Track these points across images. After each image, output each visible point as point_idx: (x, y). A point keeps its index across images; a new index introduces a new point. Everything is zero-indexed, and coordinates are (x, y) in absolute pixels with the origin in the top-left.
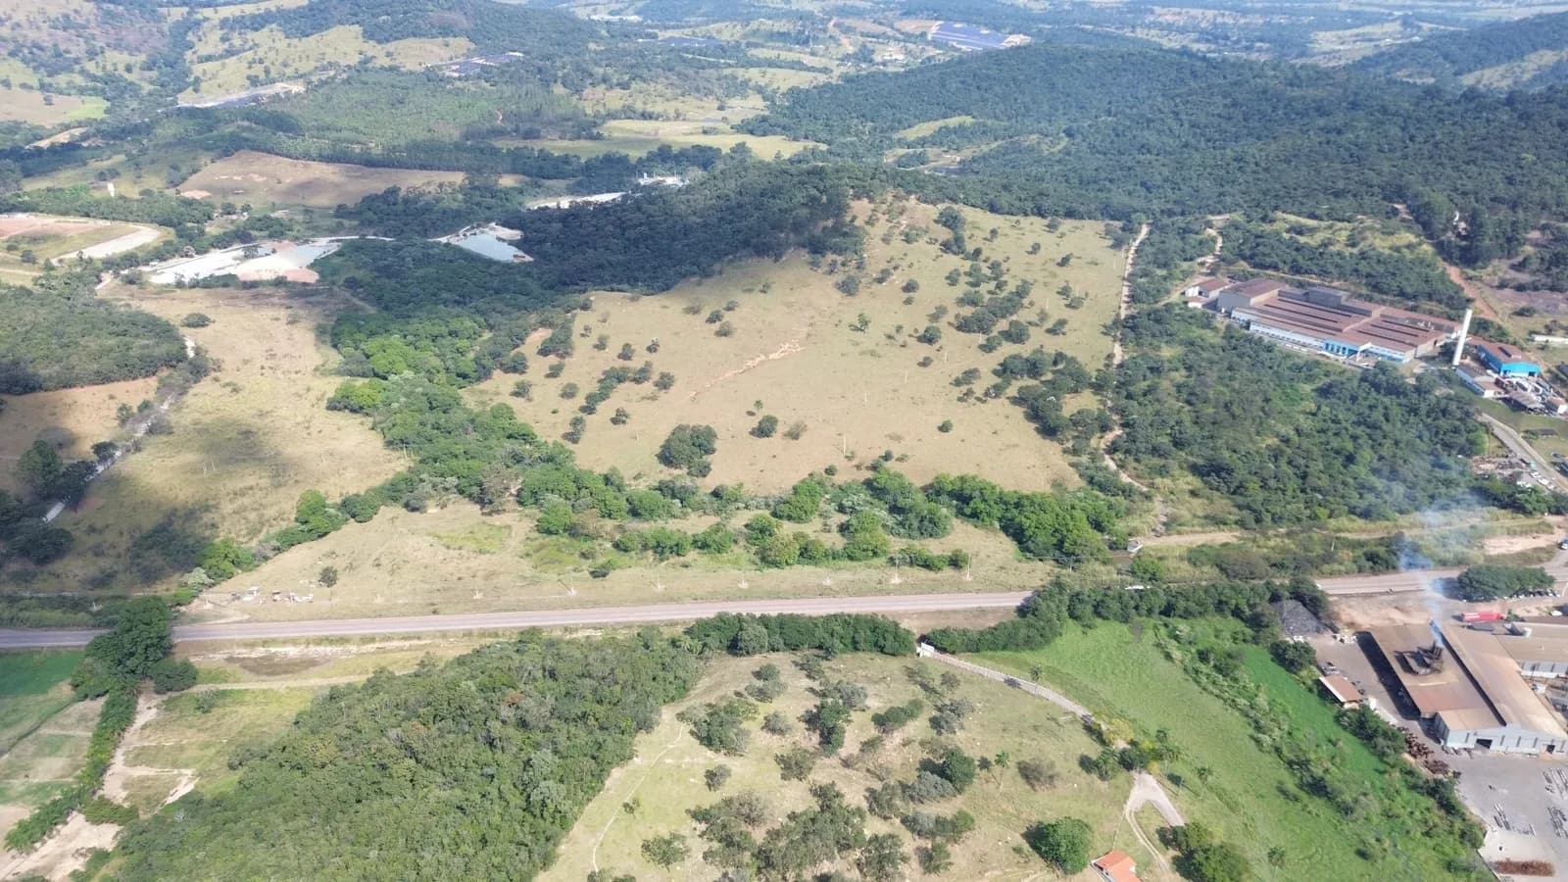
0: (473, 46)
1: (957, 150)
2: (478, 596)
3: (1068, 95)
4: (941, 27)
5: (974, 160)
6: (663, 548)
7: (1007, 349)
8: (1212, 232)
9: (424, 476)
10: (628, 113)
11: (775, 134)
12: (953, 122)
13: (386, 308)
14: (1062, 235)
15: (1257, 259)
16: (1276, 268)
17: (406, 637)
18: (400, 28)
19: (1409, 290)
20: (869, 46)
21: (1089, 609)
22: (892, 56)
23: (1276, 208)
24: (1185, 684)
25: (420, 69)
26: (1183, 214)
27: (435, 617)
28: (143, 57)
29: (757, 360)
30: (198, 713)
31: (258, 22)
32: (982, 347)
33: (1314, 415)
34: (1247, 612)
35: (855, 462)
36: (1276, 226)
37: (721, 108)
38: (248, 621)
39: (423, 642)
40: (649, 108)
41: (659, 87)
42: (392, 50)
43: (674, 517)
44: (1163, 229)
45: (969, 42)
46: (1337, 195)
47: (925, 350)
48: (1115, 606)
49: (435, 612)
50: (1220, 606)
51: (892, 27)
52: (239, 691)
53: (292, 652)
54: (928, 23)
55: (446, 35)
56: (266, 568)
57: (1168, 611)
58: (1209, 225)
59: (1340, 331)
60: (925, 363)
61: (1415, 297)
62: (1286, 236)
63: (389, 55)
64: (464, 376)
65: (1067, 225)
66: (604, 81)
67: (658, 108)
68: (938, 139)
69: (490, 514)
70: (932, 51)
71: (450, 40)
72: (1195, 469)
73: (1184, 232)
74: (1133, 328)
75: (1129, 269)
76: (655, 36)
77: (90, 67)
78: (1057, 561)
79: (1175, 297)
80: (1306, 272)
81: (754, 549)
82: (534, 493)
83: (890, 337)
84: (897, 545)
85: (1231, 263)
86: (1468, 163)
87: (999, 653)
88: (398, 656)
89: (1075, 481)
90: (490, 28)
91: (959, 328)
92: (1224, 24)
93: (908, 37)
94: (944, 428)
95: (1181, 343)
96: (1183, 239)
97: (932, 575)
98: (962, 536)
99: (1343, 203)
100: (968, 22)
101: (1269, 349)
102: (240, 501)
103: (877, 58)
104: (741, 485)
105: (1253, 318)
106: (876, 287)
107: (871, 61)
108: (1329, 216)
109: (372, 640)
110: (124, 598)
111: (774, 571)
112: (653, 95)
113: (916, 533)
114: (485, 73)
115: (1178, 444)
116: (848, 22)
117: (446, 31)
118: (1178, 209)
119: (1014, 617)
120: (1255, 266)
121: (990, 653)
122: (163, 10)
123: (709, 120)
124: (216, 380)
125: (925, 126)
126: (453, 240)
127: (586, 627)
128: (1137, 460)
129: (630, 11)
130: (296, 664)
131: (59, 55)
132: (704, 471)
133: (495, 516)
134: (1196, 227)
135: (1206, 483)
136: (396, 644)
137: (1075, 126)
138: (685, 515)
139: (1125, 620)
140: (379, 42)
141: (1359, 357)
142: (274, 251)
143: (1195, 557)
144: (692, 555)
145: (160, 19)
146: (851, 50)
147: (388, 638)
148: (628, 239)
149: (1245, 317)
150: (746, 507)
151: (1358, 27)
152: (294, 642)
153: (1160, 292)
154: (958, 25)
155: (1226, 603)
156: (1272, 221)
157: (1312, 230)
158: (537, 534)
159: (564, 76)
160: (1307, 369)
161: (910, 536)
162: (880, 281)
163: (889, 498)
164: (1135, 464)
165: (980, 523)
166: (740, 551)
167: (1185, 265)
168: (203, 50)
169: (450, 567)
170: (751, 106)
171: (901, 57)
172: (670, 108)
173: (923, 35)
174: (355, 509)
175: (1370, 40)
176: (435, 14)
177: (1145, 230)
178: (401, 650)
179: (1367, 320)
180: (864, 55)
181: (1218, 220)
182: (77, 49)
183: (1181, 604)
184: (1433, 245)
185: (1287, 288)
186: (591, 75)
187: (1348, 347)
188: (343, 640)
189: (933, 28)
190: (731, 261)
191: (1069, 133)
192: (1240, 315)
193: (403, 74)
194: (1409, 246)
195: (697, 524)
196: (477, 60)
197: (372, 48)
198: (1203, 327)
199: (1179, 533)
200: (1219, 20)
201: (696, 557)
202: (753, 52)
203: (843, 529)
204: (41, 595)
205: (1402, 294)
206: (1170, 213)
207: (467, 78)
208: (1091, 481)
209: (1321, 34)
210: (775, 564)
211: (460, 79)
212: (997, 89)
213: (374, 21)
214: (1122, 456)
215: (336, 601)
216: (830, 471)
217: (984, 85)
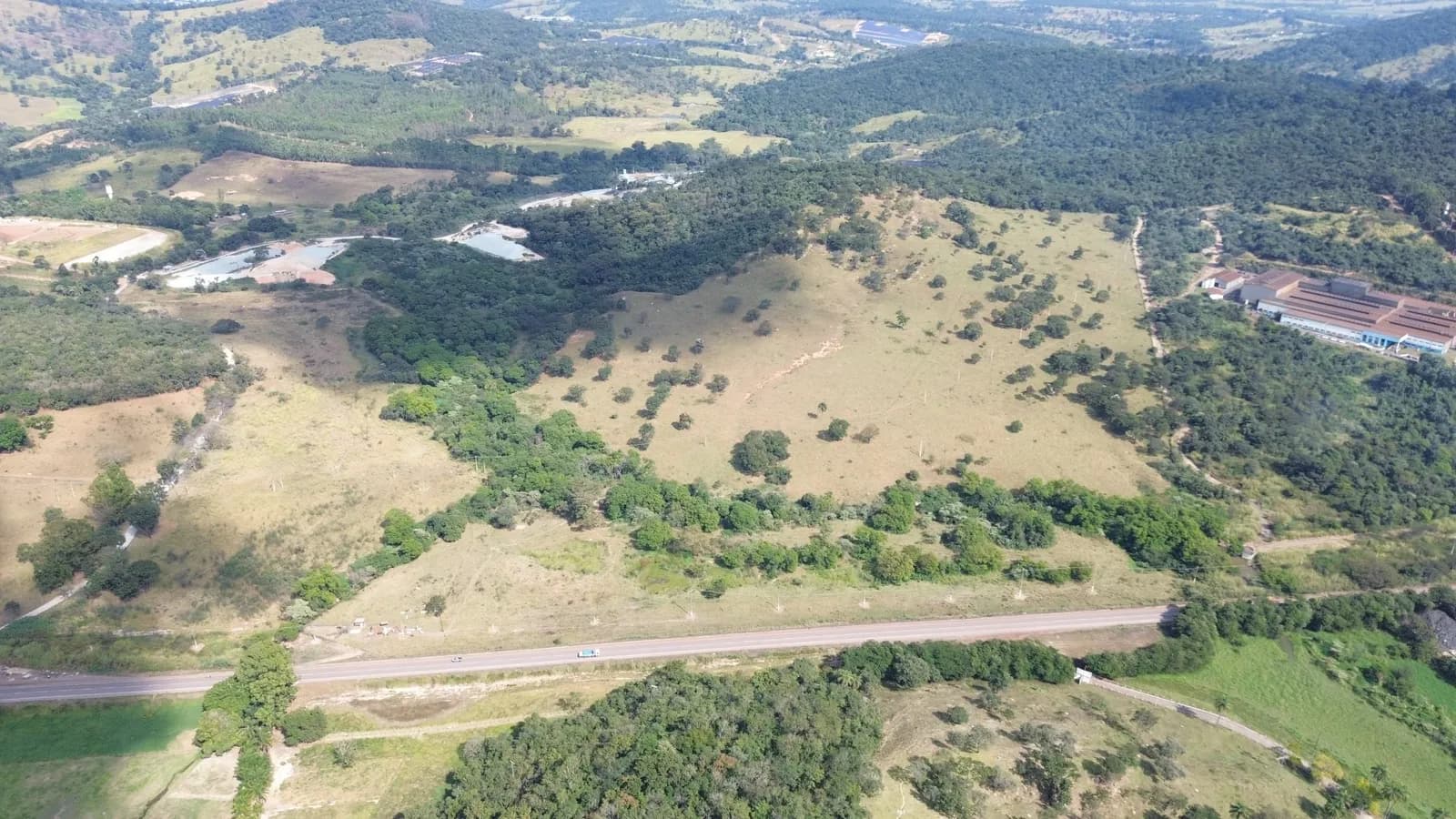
0: (431, 46)
1: (918, 143)
2: (595, 622)
3: (1010, 90)
4: (864, 27)
5: (936, 153)
6: (768, 564)
7: (1050, 346)
8: (1205, 223)
9: (507, 491)
10: (589, 110)
11: (735, 129)
12: (907, 115)
13: (412, 310)
14: (1066, 228)
15: (1265, 250)
16: (1284, 259)
17: (535, 672)
18: (361, 29)
19: (1425, 280)
20: (800, 44)
21: (1236, 625)
22: (824, 53)
23: (1265, 199)
24: (1360, 707)
25: (385, 69)
26: (1174, 206)
27: (558, 648)
28: (109, 60)
29: (802, 360)
30: (338, 768)
31: (219, 25)
32: (1023, 342)
33: (1375, 408)
34: (1397, 625)
35: (935, 466)
36: (1271, 217)
37: (676, 104)
38: (363, 658)
39: (553, 678)
40: (610, 106)
41: (615, 85)
42: (353, 50)
43: (768, 529)
44: (1160, 221)
45: (894, 40)
46: (1325, 186)
47: (968, 348)
48: (1262, 621)
49: (556, 642)
50: (1367, 618)
51: (818, 26)
52: (375, 740)
53: (419, 692)
54: (851, 22)
55: (406, 36)
56: (366, 596)
57: (1314, 625)
58: (1203, 216)
59: (1373, 322)
60: (972, 360)
61: (1430, 287)
62: (1285, 227)
63: (351, 55)
64: (513, 381)
65: (1066, 217)
66: (563, 79)
67: (618, 105)
68: (899, 130)
69: (579, 529)
70: (859, 49)
71: (409, 41)
72: (1278, 468)
73: (1182, 223)
74: (1168, 321)
75: (1139, 263)
76: (597, 36)
77: (60, 68)
78: (1176, 571)
79: (1192, 289)
80: (1317, 263)
81: (860, 563)
82: (624, 509)
83: (929, 334)
84: (1008, 555)
85: (1238, 254)
86: (1445, 155)
87: (1157, 677)
88: (533, 693)
89: (1161, 484)
90: (443, 30)
91: (996, 323)
92: (1118, 21)
93: (834, 36)
94: (1013, 428)
95: (1216, 336)
96: (1181, 230)
97: (1053, 589)
98: (1066, 546)
99: (1331, 195)
100: (889, 21)
101: (1309, 341)
102: (319, 521)
103: (810, 56)
104: (829, 495)
105: (1282, 310)
106: (901, 282)
107: (804, 58)
108: (1323, 208)
109: (501, 676)
110: (226, 634)
111: (889, 587)
112: (610, 92)
113: (1023, 543)
114: (448, 73)
115: (1254, 441)
116: (776, 21)
117: (404, 31)
118: (1169, 201)
119: (1160, 638)
120: (1263, 257)
121: (1148, 677)
122: (125, 14)
123: (668, 116)
124: (261, 389)
125: (880, 119)
127: (720, 656)
128: (1216, 459)
129: (562, 12)
130: (426, 707)
131: (26, 57)
132: (783, 477)
133: (586, 532)
134: (1192, 219)
135: (1295, 483)
136: (525, 680)
137: (1027, 120)
138: (778, 527)
139: (1272, 634)
140: (341, 43)
141: (1398, 348)
142: (283, 253)
143: (1319, 562)
144: (799, 571)
145: (122, 22)
146: (783, 48)
147: (516, 674)
149: (1274, 309)
150: (839, 517)
151: (1243, 24)
152: (418, 681)
153: (1179, 285)
154: (879, 24)
155: (1374, 616)
156: (1266, 212)
157: (1309, 221)
158: (633, 551)
159: (525, 75)
160: (1349, 361)
161: (1017, 547)
162: (905, 276)
163: (983, 505)
164: (1214, 463)
165: (1084, 531)
166: (844, 565)
167: (1193, 257)
168: (169, 52)
169: (557, 589)
170: (701, 103)
171: (832, 54)
172: (630, 104)
173: (848, 33)
174: (441, 528)
175: (1259, 36)
176: (394, 16)
177: (1140, 222)
178: (533, 687)
179: (1394, 311)
180: (797, 53)
181: (1210, 211)
182: (46, 52)
183: (1330, 618)
184: (1432, 235)
185: (1307, 279)
186: (550, 74)
187: (1388, 338)
188: (469, 678)
189: (857, 27)
190: (752, 259)
191: (1021, 126)
192: (1268, 308)
193: (368, 74)
194: (1411, 237)
195: (794, 537)
196: (436, 60)
197: (333, 49)
198: (1233, 320)
199: (1289, 537)
200: (1114, 18)
201: (804, 573)
202: (691, 50)
203: (947, 539)
204: (135, 634)
205: (1417, 283)
206: (1162, 205)
207: (431, 78)
208: (1176, 481)
209: (1210, 31)
210: (892, 581)
211: (424, 78)
212: (940, 84)
213: (334, 23)
214: (1200, 456)
215: (448, 632)
216: (911, 476)
217: (928, 81)
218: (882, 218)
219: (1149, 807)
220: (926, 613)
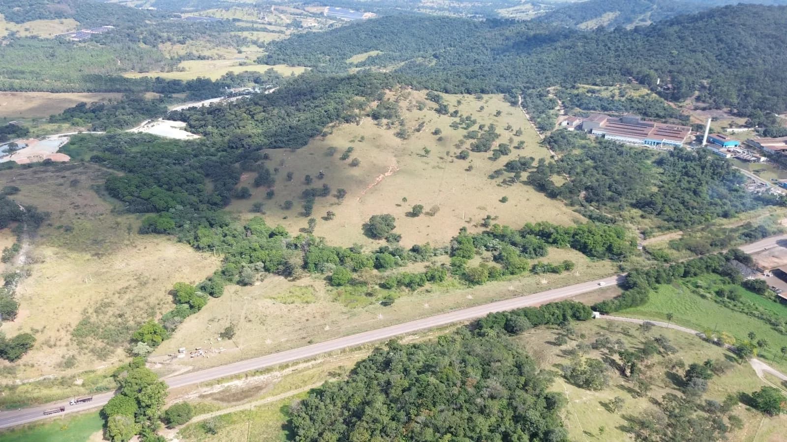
0: (78, 23)
2: (327, 328)
3: (422, 39)
4: (329, 10)
5: (396, 71)
6: (410, 284)
7: (504, 160)
8: (551, 96)
9: (244, 264)
10: (190, 57)
11: (280, 63)
12: (374, 53)
13: (130, 171)
14: (487, 102)
15: (584, 106)
16: (594, 109)
17: (307, 360)
18: (30, 13)
19: (661, 114)
20: (298, 19)
21: (654, 280)
22: (311, 24)
23: (575, 82)
24: (722, 309)
25: (53, 36)
26: (534, 88)
27: (312, 346)
29: (381, 177)
30: (209, 435)
32: (490, 158)
33: (663, 174)
34: (721, 269)
35: (473, 223)
36: (580, 91)
37: (240, 52)
38: (194, 370)
39: (318, 361)
40: (202, 55)
41: (201, 42)
42: (28, 27)
43: (401, 266)
44: (530, 95)
45: (348, 17)
46: (601, 74)
47: (465, 164)
48: (664, 275)
49: (310, 342)
50: (708, 268)
51: (304, 10)
52: (226, 415)
53: (239, 384)
54: (322, 8)
55: (61, 17)
56: (178, 335)
57: (686, 274)
58: (548, 92)
59: (647, 134)
60: (469, 169)
61: (664, 117)
62: (589, 95)
63: (26, 30)
64: (215, 204)
65: (485, 97)
66: (169, 40)
67: (206, 53)
68: (372, 61)
69: (293, 280)
70: (331, 22)
71: (63, 20)
72: (634, 206)
73: (540, 96)
74: (555, 142)
75: (528, 116)
76: (180, 17)
78: (611, 259)
79: (557, 127)
80: (610, 110)
81: (457, 277)
82: (316, 265)
83: (441, 158)
84: (531, 263)
85: (572, 108)
86: (650, 56)
87: (628, 310)
88: (311, 372)
89: (585, 220)
90: (85, 14)
91: (473, 150)
92: (455, 7)
93: (314, 15)
94: (504, 200)
95: (579, 147)
96: (540, 99)
97: (557, 275)
98: (555, 255)
99: (606, 78)
100: (342, 7)
101: (622, 146)
102: (127, 297)
103: (305, 25)
104: (428, 244)
105: (604, 132)
106: (417, 134)
107: (302, 27)
108: (603, 85)
109: (287, 366)
110: (93, 372)
111: (477, 287)
112: (198, 46)
113: (534, 256)
114: (95, 38)
115: (620, 194)
116: (281, 8)
117: (59, 15)
118: (531, 86)
119: (620, 291)
120: (584, 109)
121: (624, 311)
123: (236, 58)
124: (50, 225)
125: (359, 56)
126: (141, 130)
127: (408, 334)
128: (605, 205)
130: (249, 391)
132: (397, 238)
133: (298, 281)
134: (545, 94)
135: (645, 211)
136: (301, 366)
137: (438, 52)
138: (405, 265)
139: (669, 282)
140: (18, 23)
141: (661, 145)
142: (27, 145)
143: (673, 245)
144: (428, 285)
146: (288, 22)
147: (296, 363)
148: (257, 121)
149: (600, 133)
150: (435, 255)
151: (514, 6)
152: (237, 377)
153: (552, 125)
154: (338, 9)
155: (710, 266)
156: (578, 88)
157: (599, 91)
158: (330, 288)
159: (145, 38)
160: (643, 153)
161: (531, 258)
162: (418, 130)
163: (507, 239)
164: (605, 207)
165: (560, 246)
166: (448, 279)
167: (552, 111)
169: (296, 313)
170: (253, 52)
171: (316, 25)
172: (214, 52)
173: (322, 13)
174: (210, 289)
175: (523, 12)
176: (52, 6)
177: (520, 98)
178: (308, 369)
179: (653, 129)
180: (298, 25)
181: (551, 89)
183: (693, 270)
184: (656, 93)
185: (609, 118)
186: (160, 37)
187: (656, 141)
188: (268, 370)
189: (326, 10)
190: (333, 127)
191: (435, 56)
192: (597, 132)
193: (42, 40)
194: (647, 94)
195: (416, 268)
196: (84, 31)
197: (12, 26)
198: (583, 139)
199: (654, 236)
200: (452, 5)
201: (430, 285)
202: (237, 24)
203: (496, 259)
204: (32, 380)
205: (658, 116)
206: (528, 88)
207: (85, 41)
208: (590, 217)
209: (500, 11)
210: (478, 283)
211: (80, 42)
212: (385, 37)
213: (11, 10)
214: (597, 204)
215: (241, 347)
216: (463, 229)
217: (378, 35)
218: (397, 101)
219: (666, 370)
220: (503, 297)
